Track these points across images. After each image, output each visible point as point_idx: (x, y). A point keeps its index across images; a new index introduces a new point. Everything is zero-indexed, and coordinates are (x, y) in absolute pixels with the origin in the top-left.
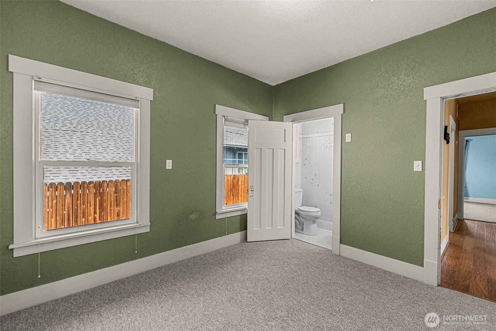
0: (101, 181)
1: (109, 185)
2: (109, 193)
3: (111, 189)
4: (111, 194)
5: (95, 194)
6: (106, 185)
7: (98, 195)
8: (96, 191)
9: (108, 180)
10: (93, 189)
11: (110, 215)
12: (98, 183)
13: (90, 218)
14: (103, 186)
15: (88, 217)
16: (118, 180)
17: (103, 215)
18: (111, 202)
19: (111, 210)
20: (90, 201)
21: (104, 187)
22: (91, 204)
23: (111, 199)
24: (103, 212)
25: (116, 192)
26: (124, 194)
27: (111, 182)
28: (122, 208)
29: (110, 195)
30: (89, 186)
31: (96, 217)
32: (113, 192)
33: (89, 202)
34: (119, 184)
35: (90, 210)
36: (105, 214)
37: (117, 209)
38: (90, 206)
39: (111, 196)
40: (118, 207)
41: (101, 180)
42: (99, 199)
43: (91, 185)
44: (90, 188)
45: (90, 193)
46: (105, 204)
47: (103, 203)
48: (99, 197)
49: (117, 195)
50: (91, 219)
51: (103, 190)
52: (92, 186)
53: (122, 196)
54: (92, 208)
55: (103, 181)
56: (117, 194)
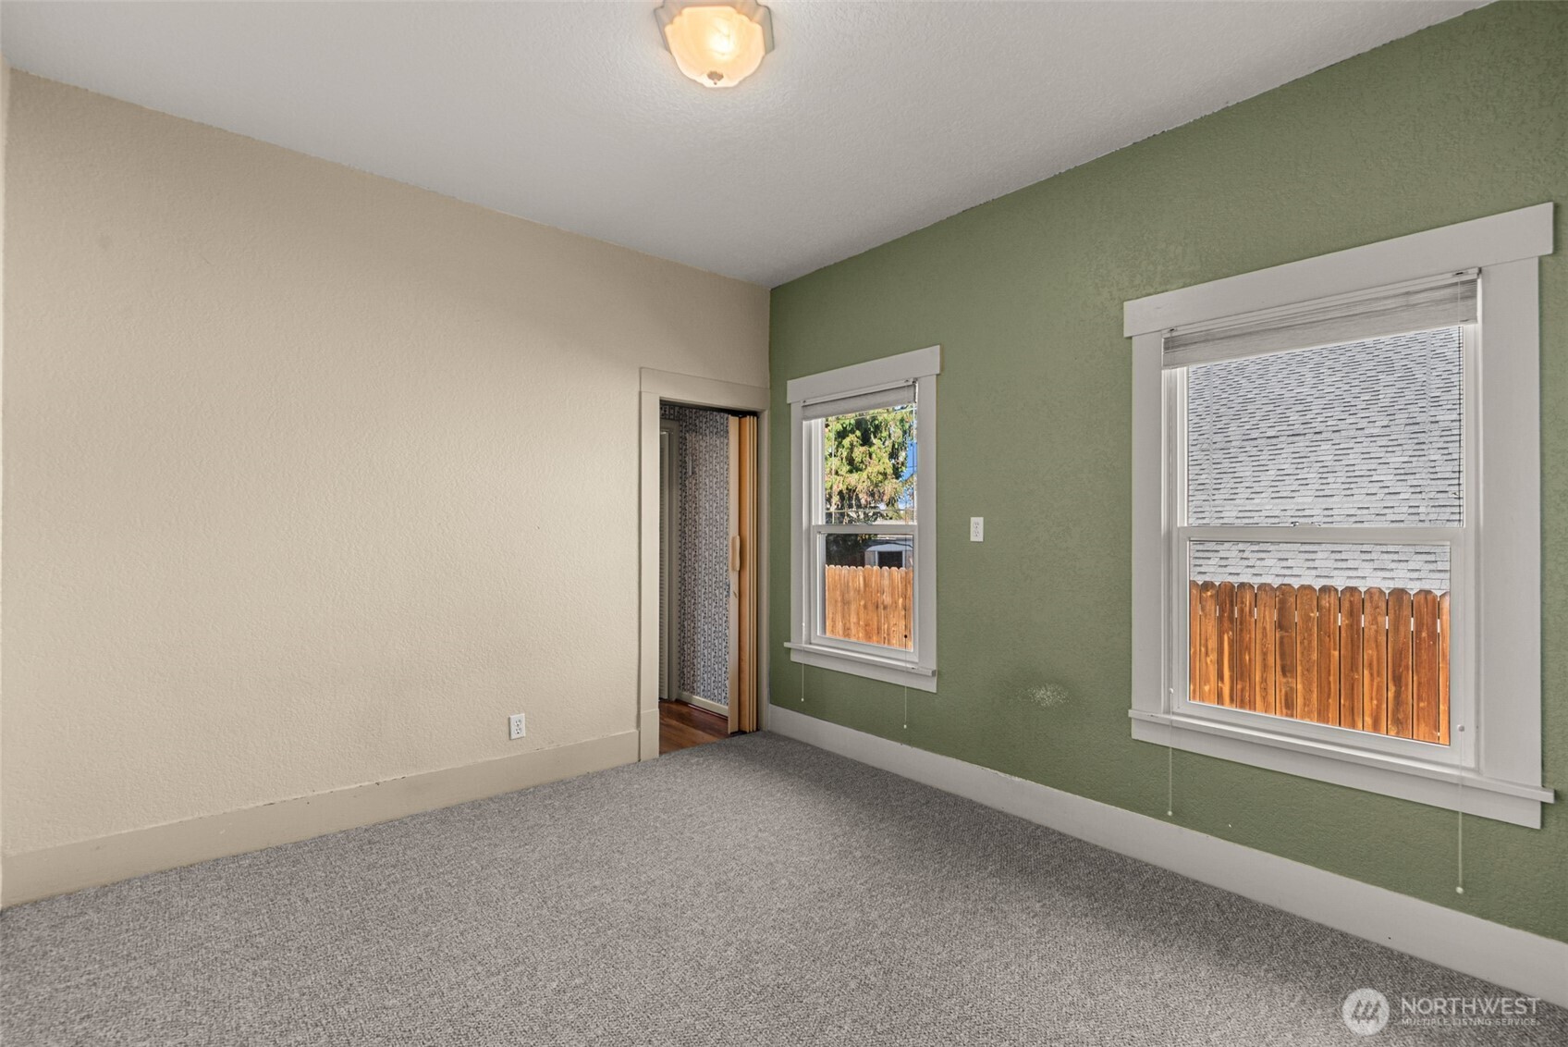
0: (1236, 585)
1: (1259, 597)
2: (1260, 625)
3: (1265, 611)
4: (1264, 628)
5: (1220, 619)
6: (1248, 598)
7: (1226, 624)
8: (1222, 611)
9: (1256, 581)
10: (1213, 607)
11: (1264, 695)
12: (1228, 588)
13: (1207, 688)
14: (1242, 598)
15: (1202, 683)
16: (1289, 585)
17: (1243, 690)
18: (1265, 654)
19: (1264, 680)
20: (1207, 640)
21: (1242, 603)
22: (1210, 647)
23: (1263, 645)
24: (1241, 680)
25: (1280, 625)
26: (1310, 635)
27: (1265, 590)
28: (1303, 683)
29: (1261, 630)
30: (1204, 595)
31: (1221, 688)
32: (1271, 623)
33: (1203, 642)
34: (1292, 600)
35: (1207, 664)
36: (1247, 688)
37: (1284, 680)
38: (1207, 654)
39: (1266, 636)
40: (1288, 675)
41: (1235, 580)
42: (1229, 638)
43: (1209, 593)
44: (1206, 601)
45: (1206, 616)
46: (1247, 658)
47: (1241, 651)
48: (1231, 633)
49: (1285, 634)
50: (1210, 690)
51: (1242, 611)
52: (1211, 596)
53: (1302, 643)
54: (1211, 661)
55: (1242, 585)
56: (1287, 631)
